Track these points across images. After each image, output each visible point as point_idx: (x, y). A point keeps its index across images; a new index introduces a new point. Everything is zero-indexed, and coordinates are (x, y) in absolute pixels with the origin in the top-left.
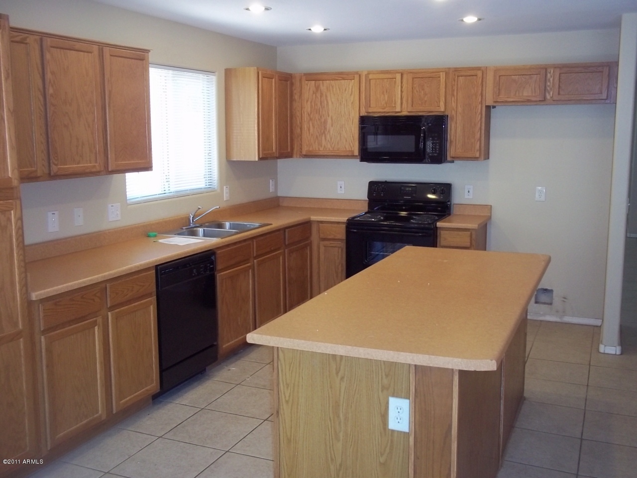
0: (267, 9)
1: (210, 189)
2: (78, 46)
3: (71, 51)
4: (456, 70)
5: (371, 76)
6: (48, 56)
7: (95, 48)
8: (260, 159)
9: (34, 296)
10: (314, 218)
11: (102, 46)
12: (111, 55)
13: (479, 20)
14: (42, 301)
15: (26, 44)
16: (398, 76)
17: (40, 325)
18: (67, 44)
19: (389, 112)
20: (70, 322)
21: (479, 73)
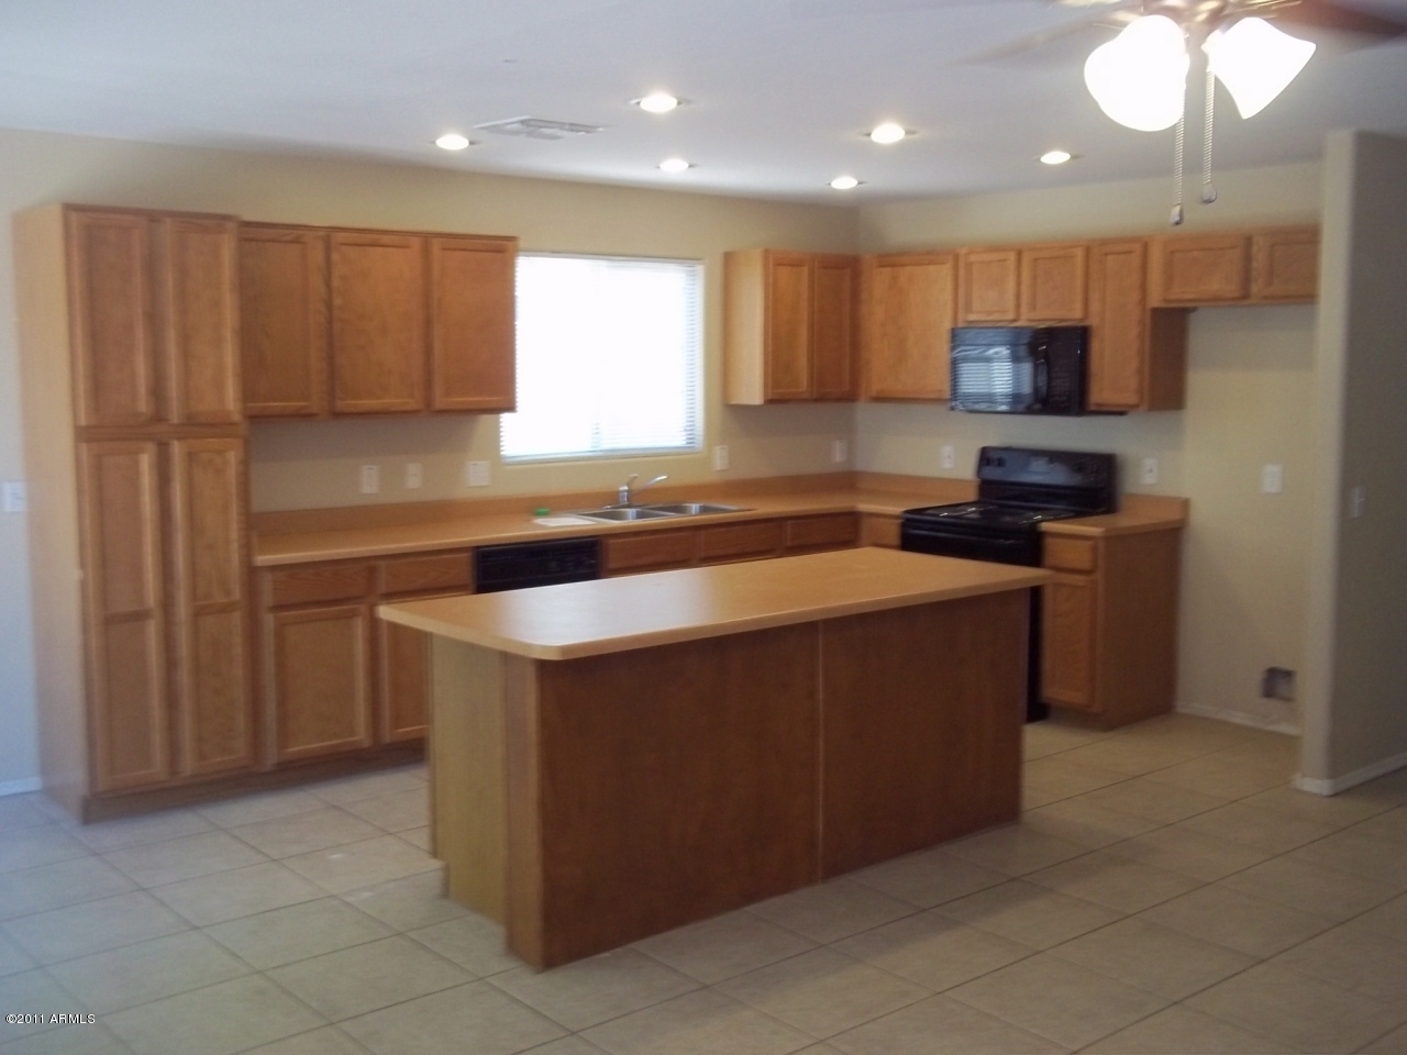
0: (690, 166)
1: (689, 450)
2: (385, 239)
3: (377, 248)
4: (1104, 242)
5: (973, 258)
6: (335, 256)
7: (416, 243)
8: (770, 402)
9: (263, 559)
10: (864, 506)
11: (427, 238)
12: (444, 249)
13: (1074, 157)
14: (274, 568)
15: (303, 243)
16: (1012, 257)
17: (267, 597)
18: (370, 239)
19: (1000, 321)
20: (319, 603)
21: (1138, 248)
